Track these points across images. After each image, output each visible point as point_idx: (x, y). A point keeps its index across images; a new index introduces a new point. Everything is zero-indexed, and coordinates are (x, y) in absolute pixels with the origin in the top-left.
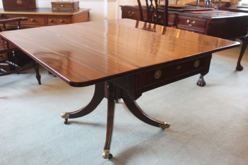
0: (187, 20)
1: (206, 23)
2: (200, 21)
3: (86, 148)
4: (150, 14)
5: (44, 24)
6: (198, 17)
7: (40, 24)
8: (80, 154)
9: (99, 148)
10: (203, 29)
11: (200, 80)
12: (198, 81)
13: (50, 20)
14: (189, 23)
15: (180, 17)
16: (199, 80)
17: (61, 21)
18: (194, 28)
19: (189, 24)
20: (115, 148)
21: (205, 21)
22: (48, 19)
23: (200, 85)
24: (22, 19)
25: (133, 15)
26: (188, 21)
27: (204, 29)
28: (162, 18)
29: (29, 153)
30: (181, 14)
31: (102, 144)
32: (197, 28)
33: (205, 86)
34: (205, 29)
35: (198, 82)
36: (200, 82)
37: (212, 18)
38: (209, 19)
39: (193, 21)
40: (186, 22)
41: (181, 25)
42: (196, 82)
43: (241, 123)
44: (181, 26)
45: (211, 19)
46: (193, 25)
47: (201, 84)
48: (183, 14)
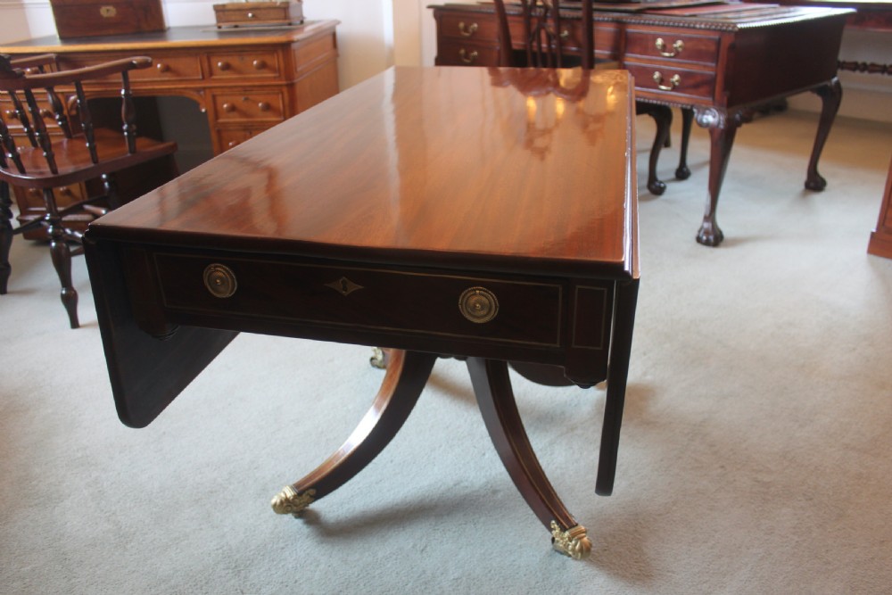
0: (655, 39)
1: (718, 43)
2: (699, 40)
3: (392, 461)
4: (534, 27)
5: (201, 77)
6: (694, 28)
7: (188, 78)
8: (377, 483)
9: (435, 458)
10: (709, 64)
11: (707, 225)
12: (699, 231)
13: (220, 64)
14: (664, 48)
15: (630, 30)
16: (702, 228)
17: (255, 63)
18: (680, 64)
19: (664, 51)
20: (484, 454)
21: (717, 37)
22: (213, 60)
23: (707, 243)
24: (134, 62)
25: (474, 33)
26: (659, 42)
27: (714, 65)
28: (572, 37)
29: (216, 492)
30: (637, 21)
31: (441, 446)
32: (690, 61)
33: (722, 244)
34: (717, 62)
35: (702, 233)
36: (706, 233)
37: (739, 26)
38: (730, 32)
39: (675, 42)
40: (654, 47)
41: (639, 56)
42: (694, 234)
43: (854, 349)
44: (637, 59)
45: (736, 29)
46: (677, 55)
47: (711, 238)
48: (642, 21)
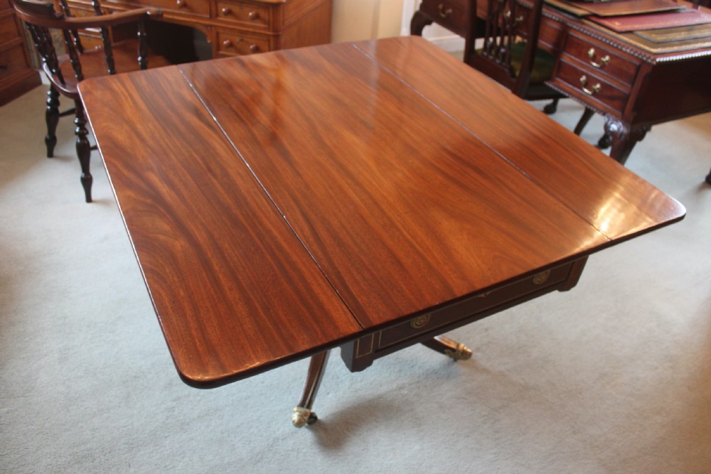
0: (589, 49)
1: (638, 68)
2: (624, 61)
3: (263, 382)
5: (208, 16)
6: (621, 50)
7: (199, 15)
8: (246, 399)
9: (293, 387)
10: (626, 84)
13: (224, 10)
14: (594, 58)
15: (572, 33)
17: (250, 14)
18: (603, 75)
19: (594, 61)
20: (328, 394)
21: (638, 63)
22: (220, 5)
26: (592, 52)
27: (630, 86)
28: (525, 22)
29: (138, 377)
30: (577, 28)
31: (301, 378)
32: (611, 76)
34: (633, 84)
37: (658, 60)
38: (649, 64)
39: (604, 56)
40: (587, 55)
41: (573, 57)
43: (656, 368)
44: (571, 59)
45: (654, 63)
46: (603, 66)
48: (582, 30)
